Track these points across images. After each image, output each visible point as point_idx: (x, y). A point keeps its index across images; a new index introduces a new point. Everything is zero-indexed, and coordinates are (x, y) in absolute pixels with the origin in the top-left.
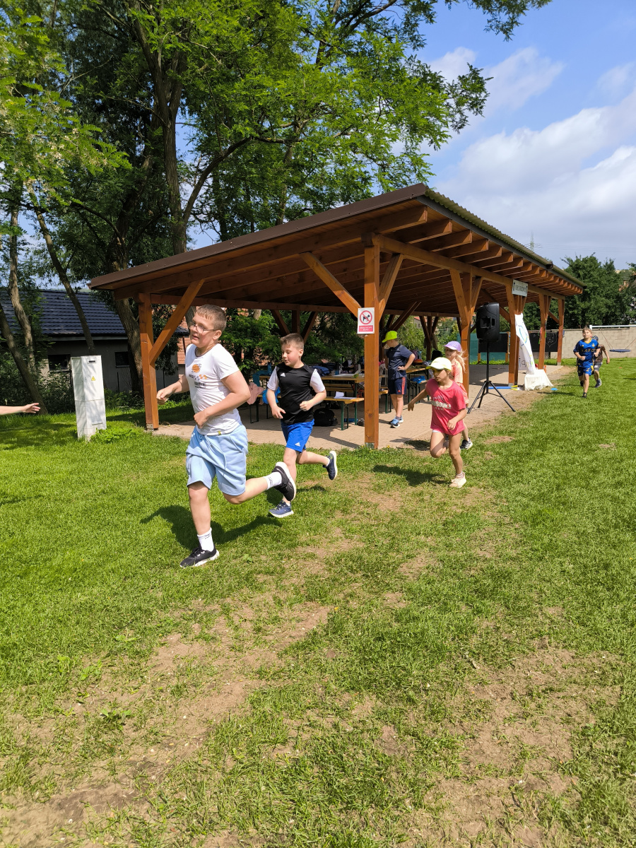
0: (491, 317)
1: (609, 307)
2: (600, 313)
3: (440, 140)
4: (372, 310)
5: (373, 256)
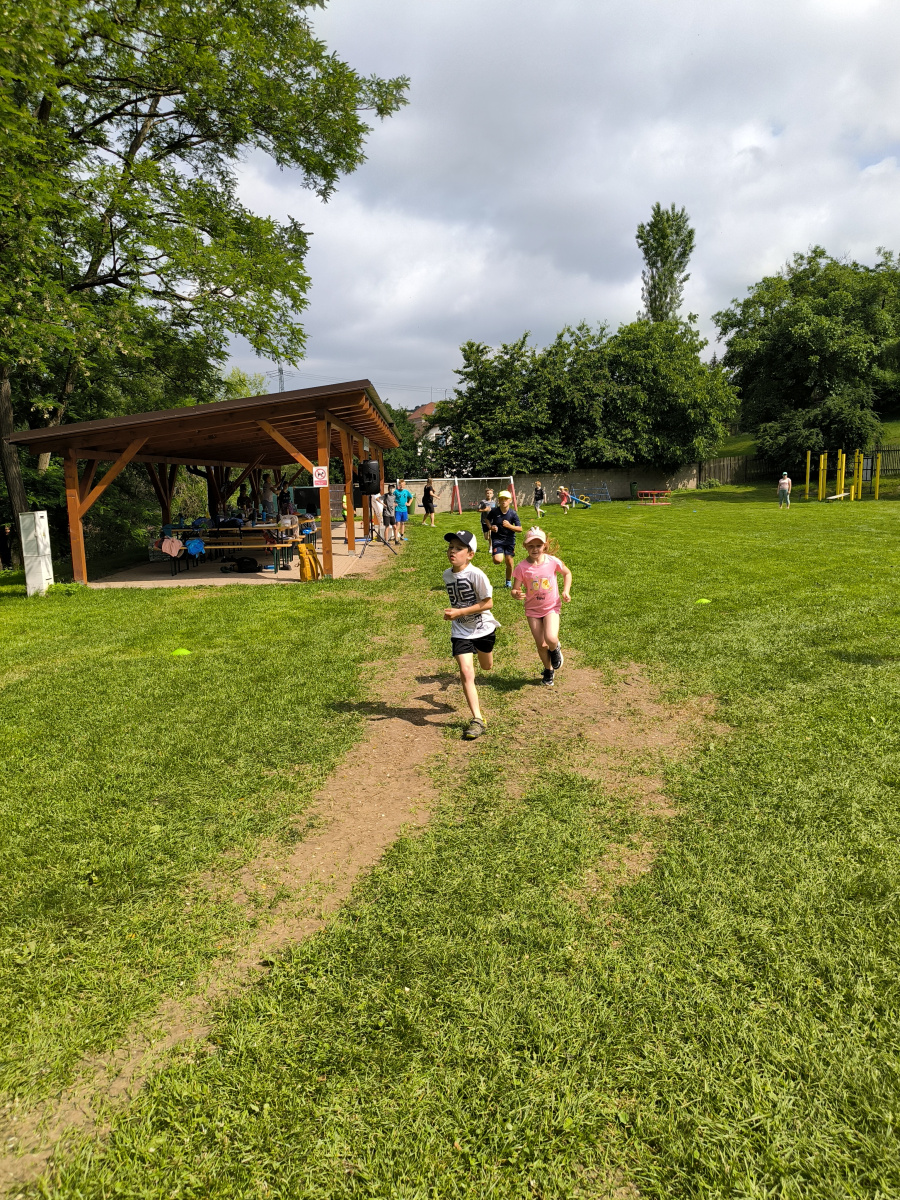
0: (372, 473)
4: (326, 468)
5: (325, 427)
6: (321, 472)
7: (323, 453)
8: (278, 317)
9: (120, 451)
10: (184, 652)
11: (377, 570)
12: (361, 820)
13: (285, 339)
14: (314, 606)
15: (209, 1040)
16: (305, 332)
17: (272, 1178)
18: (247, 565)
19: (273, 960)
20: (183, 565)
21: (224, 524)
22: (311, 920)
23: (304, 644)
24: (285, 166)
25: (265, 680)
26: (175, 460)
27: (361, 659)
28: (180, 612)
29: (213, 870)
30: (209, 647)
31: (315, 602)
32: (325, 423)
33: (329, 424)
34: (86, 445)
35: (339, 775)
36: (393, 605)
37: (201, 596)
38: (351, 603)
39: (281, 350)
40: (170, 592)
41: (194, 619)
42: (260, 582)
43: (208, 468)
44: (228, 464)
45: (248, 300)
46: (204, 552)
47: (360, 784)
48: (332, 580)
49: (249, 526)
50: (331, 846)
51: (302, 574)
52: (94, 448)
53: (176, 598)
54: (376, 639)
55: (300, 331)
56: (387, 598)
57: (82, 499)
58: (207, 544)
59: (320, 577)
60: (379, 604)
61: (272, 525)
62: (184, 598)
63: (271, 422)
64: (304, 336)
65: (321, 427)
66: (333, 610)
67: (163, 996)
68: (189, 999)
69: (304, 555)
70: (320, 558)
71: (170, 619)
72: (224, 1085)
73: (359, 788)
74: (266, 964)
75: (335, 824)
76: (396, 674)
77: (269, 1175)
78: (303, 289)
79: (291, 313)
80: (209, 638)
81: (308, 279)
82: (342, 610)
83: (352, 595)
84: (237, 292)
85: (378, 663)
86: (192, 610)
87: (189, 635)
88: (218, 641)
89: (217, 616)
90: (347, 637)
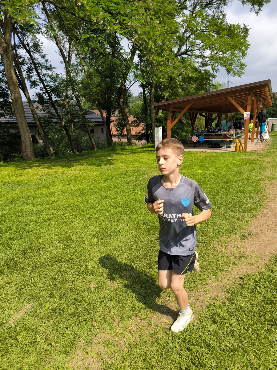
0: (264, 115)
1: (274, 111)
2: (270, 113)
3: (245, 55)
4: (249, 113)
5: (251, 98)
6: (247, 114)
7: (249, 108)
8: (237, 60)
9: (183, 109)
10: (200, 171)
11: (262, 149)
12: (268, 236)
13: (238, 68)
14: (241, 160)
15: (225, 298)
16: (245, 64)
17: (256, 355)
18: (217, 146)
19: (243, 277)
20: (197, 145)
21: (211, 132)
22: (254, 267)
23: (239, 173)
24: (245, 4)
25: (227, 183)
26: (197, 111)
27: (261, 180)
28: (197, 159)
29: (218, 242)
30: (208, 171)
31: (241, 159)
32: (251, 96)
33: (252, 97)
34: (174, 107)
35: (258, 219)
36: (270, 162)
37: (203, 155)
38: (254, 160)
39: (236, 72)
40: (193, 153)
41: (202, 162)
42: (221, 151)
43: (206, 114)
44: (212, 113)
45: (227, 55)
46: (204, 141)
47: (266, 223)
48: (246, 152)
49: (219, 133)
50: (258, 243)
51: (236, 149)
52: (176, 108)
53: (195, 155)
54: (265, 173)
55: (244, 65)
56: (267, 159)
57: (171, 124)
58: (205, 138)
59: (242, 151)
60: (264, 161)
61: (226, 133)
62: (198, 155)
63: (232, 97)
64: (245, 66)
65: (249, 98)
66: (248, 162)
67: (208, 279)
68: (217, 283)
69: (238, 143)
70: (243, 145)
71: (195, 161)
72: (233, 316)
73: (266, 225)
74: (241, 278)
75: (258, 235)
76: (274, 187)
77: (254, 354)
78: (246, 49)
79: (241, 58)
80: (207, 168)
81: (249, 45)
82: (251, 162)
83: (253, 158)
84: (223, 53)
85: (267, 182)
86: (201, 159)
87: (201, 166)
88: (210, 169)
89: (209, 161)
90: (254, 171)
